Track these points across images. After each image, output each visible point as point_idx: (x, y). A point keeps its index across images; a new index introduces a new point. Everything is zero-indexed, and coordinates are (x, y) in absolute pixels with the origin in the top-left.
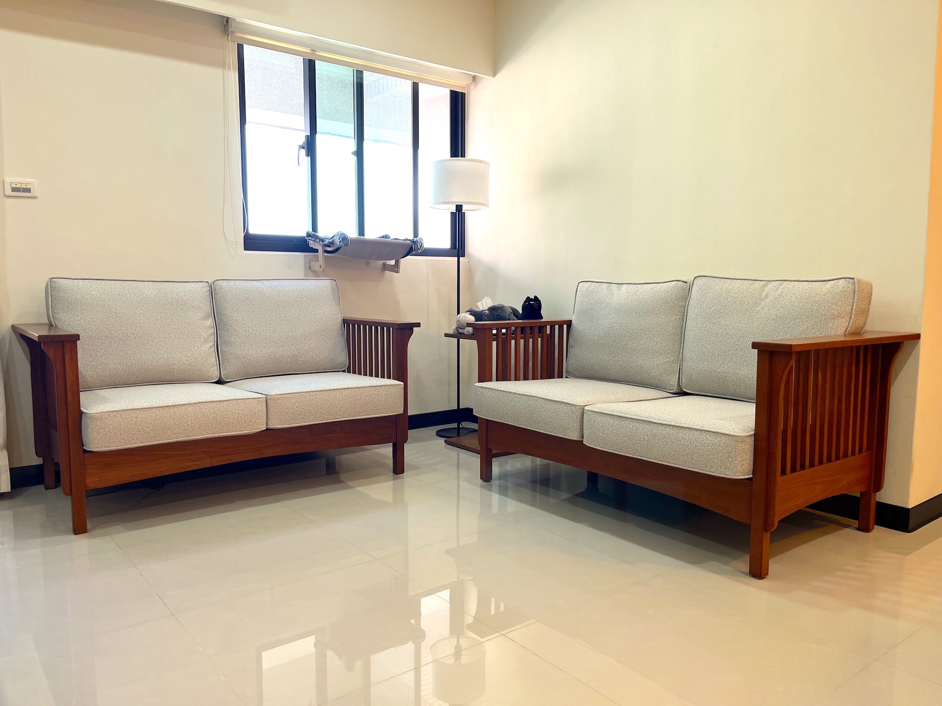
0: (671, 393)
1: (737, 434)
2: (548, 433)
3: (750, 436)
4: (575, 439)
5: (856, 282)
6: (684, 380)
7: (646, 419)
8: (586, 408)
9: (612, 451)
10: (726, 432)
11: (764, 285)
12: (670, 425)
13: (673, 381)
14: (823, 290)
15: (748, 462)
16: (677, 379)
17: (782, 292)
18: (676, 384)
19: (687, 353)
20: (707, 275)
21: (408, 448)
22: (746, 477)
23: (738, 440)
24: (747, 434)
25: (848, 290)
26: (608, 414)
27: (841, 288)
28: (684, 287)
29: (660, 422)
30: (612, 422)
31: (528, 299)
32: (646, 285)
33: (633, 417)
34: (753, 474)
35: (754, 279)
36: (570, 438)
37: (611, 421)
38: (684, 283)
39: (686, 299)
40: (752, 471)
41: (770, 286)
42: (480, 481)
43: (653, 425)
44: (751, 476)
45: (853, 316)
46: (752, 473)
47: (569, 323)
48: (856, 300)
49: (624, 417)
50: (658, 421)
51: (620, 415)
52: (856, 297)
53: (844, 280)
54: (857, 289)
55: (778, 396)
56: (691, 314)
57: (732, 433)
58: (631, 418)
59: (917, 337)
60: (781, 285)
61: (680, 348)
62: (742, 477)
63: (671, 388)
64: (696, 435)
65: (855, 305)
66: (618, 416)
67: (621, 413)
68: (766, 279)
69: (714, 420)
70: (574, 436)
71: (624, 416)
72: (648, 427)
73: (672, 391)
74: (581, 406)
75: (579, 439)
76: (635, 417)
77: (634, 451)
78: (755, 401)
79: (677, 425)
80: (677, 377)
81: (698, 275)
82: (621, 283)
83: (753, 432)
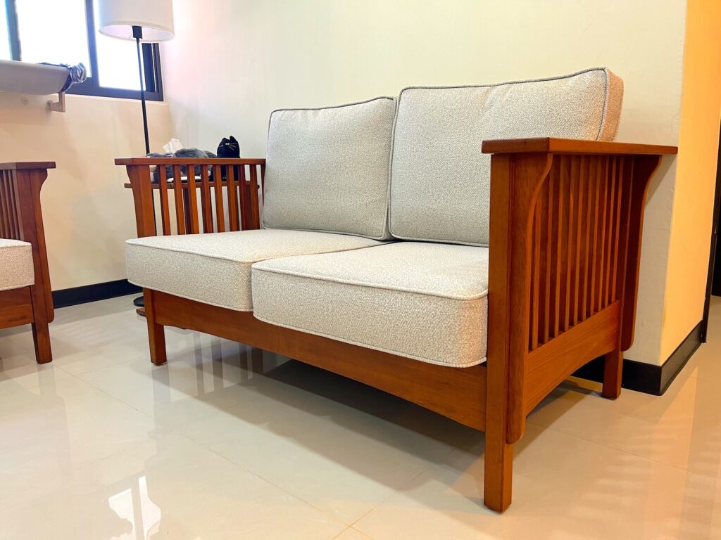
0: (379, 240)
1: (462, 297)
2: (209, 303)
3: (482, 297)
4: (242, 310)
5: (607, 73)
6: (393, 223)
7: (330, 278)
8: (253, 266)
9: (288, 327)
10: (445, 294)
11: (487, 91)
12: (363, 286)
13: (380, 226)
14: (564, 88)
15: (479, 339)
16: (385, 223)
17: (511, 97)
18: (384, 229)
19: (396, 189)
20: (417, 86)
21: (53, 329)
22: (477, 363)
23: (463, 306)
24: (478, 295)
25: (598, 84)
26: (280, 273)
27: (588, 83)
28: (390, 105)
29: (348, 281)
30: (285, 284)
31: (225, 140)
32: (345, 108)
33: (312, 276)
34: (487, 356)
35: (474, 85)
36: (236, 309)
37: (284, 282)
38: (389, 101)
39: (392, 119)
40: (485, 352)
41: (495, 90)
42: (150, 365)
43: (339, 286)
44: (485, 359)
45: (604, 120)
46: (485, 354)
47: (263, 163)
48: (608, 98)
49: (300, 277)
50: (345, 281)
51: (296, 273)
52: (608, 94)
53: (591, 72)
54: (609, 83)
55: (525, 229)
56: (399, 138)
57: (454, 296)
58: (310, 278)
59: (673, 151)
60: (509, 88)
61: (388, 183)
62: (472, 365)
63: (378, 234)
64: (399, 300)
65: (606, 105)
66: (292, 275)
67: (297, 271)
68: (489, 84)
69: (427, 275)
70: (240, 306)
71: (300, 274)
72: (331, 290)
73: (379, 238)
74: (248, 263)
75: (248, 310)
76: (315, 276)
77: (316, 326)
78: (488, 245)
79: (372, 285)
80: (385, 220)
81: (406, 87)
82: (318, 107)
83: (486, 291)
